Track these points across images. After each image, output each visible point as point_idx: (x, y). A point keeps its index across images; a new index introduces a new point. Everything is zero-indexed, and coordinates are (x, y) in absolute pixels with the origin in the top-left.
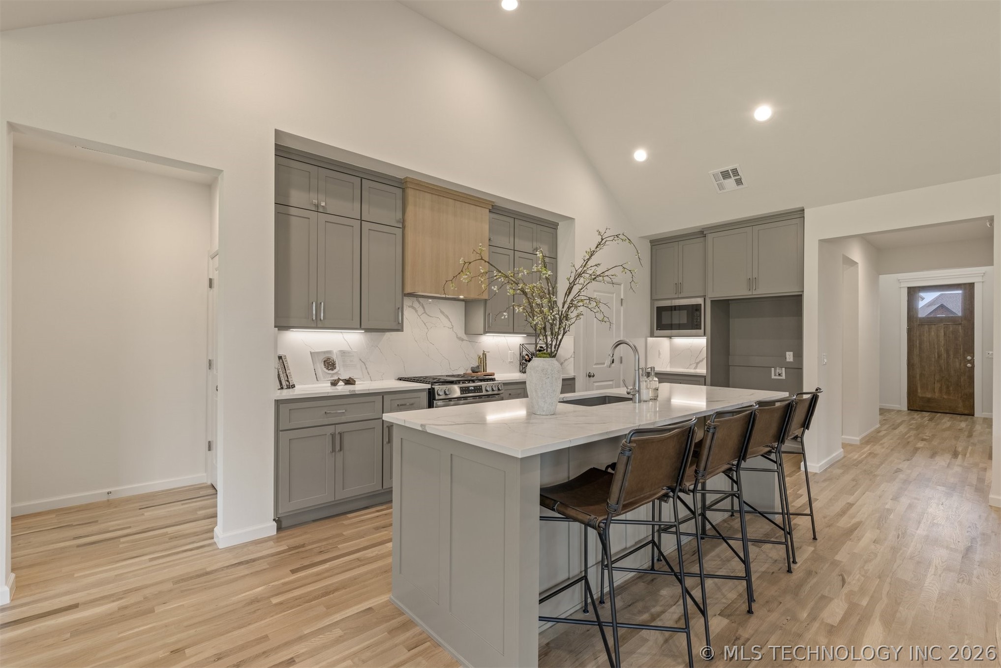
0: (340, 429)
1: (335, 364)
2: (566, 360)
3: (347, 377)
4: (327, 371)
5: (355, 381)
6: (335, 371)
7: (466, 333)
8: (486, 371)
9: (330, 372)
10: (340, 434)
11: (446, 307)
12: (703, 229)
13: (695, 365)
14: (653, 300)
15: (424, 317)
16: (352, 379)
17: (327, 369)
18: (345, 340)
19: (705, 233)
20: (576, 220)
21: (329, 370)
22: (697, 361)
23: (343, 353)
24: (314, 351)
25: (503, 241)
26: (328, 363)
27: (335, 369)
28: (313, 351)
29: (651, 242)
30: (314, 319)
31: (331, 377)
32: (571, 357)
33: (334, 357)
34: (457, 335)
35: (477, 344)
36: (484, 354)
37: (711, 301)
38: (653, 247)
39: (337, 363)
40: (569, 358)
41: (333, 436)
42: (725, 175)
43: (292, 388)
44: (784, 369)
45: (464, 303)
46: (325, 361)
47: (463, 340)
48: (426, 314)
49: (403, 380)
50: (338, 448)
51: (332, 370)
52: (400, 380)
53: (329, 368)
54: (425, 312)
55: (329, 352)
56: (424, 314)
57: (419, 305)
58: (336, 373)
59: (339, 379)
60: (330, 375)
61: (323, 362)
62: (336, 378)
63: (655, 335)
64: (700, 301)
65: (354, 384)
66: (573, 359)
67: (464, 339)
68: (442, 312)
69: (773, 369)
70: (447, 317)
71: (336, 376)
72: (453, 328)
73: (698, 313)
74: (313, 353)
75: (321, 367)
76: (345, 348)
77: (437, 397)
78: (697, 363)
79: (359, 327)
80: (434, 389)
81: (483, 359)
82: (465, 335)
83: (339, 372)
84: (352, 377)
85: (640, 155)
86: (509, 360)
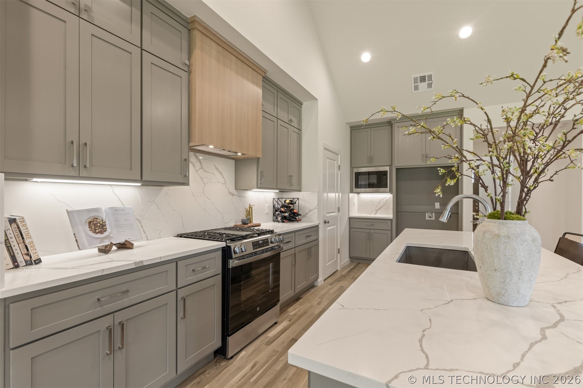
0: (119, 317)
1: (105, 225)
2: (311, 210)
3: (122, 241)
4: (94, 235)
5: (132, 244)
6: (105, 234)
7: (236, 189)
8: (252, 223)
9: (99, 236)
10: (122, 325)
11: (220, 163)
12: (391, 119)
13: (375, 211)
14: (352, 167)
15: (201, 172)
16: (129, 242)
17: (94, 232)
18: (116, 195)
19: (392, 123)
20: (319, 101)
21: (97, 233)
22: (376, 209)
23: (115, 211)
24: (72, 210)
25: (270, 108)
26: (95, 224)
27: (106, 231)
28: (70, 209)
29: (351, 127)
30: (75, 165)
31: (100, 243)
32: (315, 208)
33: (104, 216)
34: (229, 191)
35: (244, 198)
36: (250, 207)
37: (396, 169)
38: (352, 131)
39: (107, 223)
40: (313, 209)
41: (110, 331)
42: (423, 79)
43: (36, 264)
44: (434, 214)
45: (234, 161)
46: (90, 223)
47: (233, 195)
48: (203, 169)
49: (185, 237)
50: (118, 344)
51: (101, 233)
52: (181, 237)
53: (97, 231)
54: (202, 168)
55: (97, 210)
56: (202, 169)
57: (196, 160)
58: (107, 237)
59: (112, 244)
60: (99, 240)
61: (87, 224)
62: (107, 243)
63: (354, 192)
64: (387, 169)
65: (132, 248)
66: (317, 210)
67: (235, 194)
68: (217, 169)
69: (427, 214)
70: (221, 173)
71: (107, 241)
72: (225, 183)
73: (385, 177)
74: (72, 211)
75: (85, 231)
76: (118, 205)
77: (234, 256)
78: (377, 211)
79: (140, 179)
80: (229, 247)
81: (249, 212)
82: (235, 190)
83: (111, 235)
84: (128, 240)
85: (366, 57)
86: (266, 212)
